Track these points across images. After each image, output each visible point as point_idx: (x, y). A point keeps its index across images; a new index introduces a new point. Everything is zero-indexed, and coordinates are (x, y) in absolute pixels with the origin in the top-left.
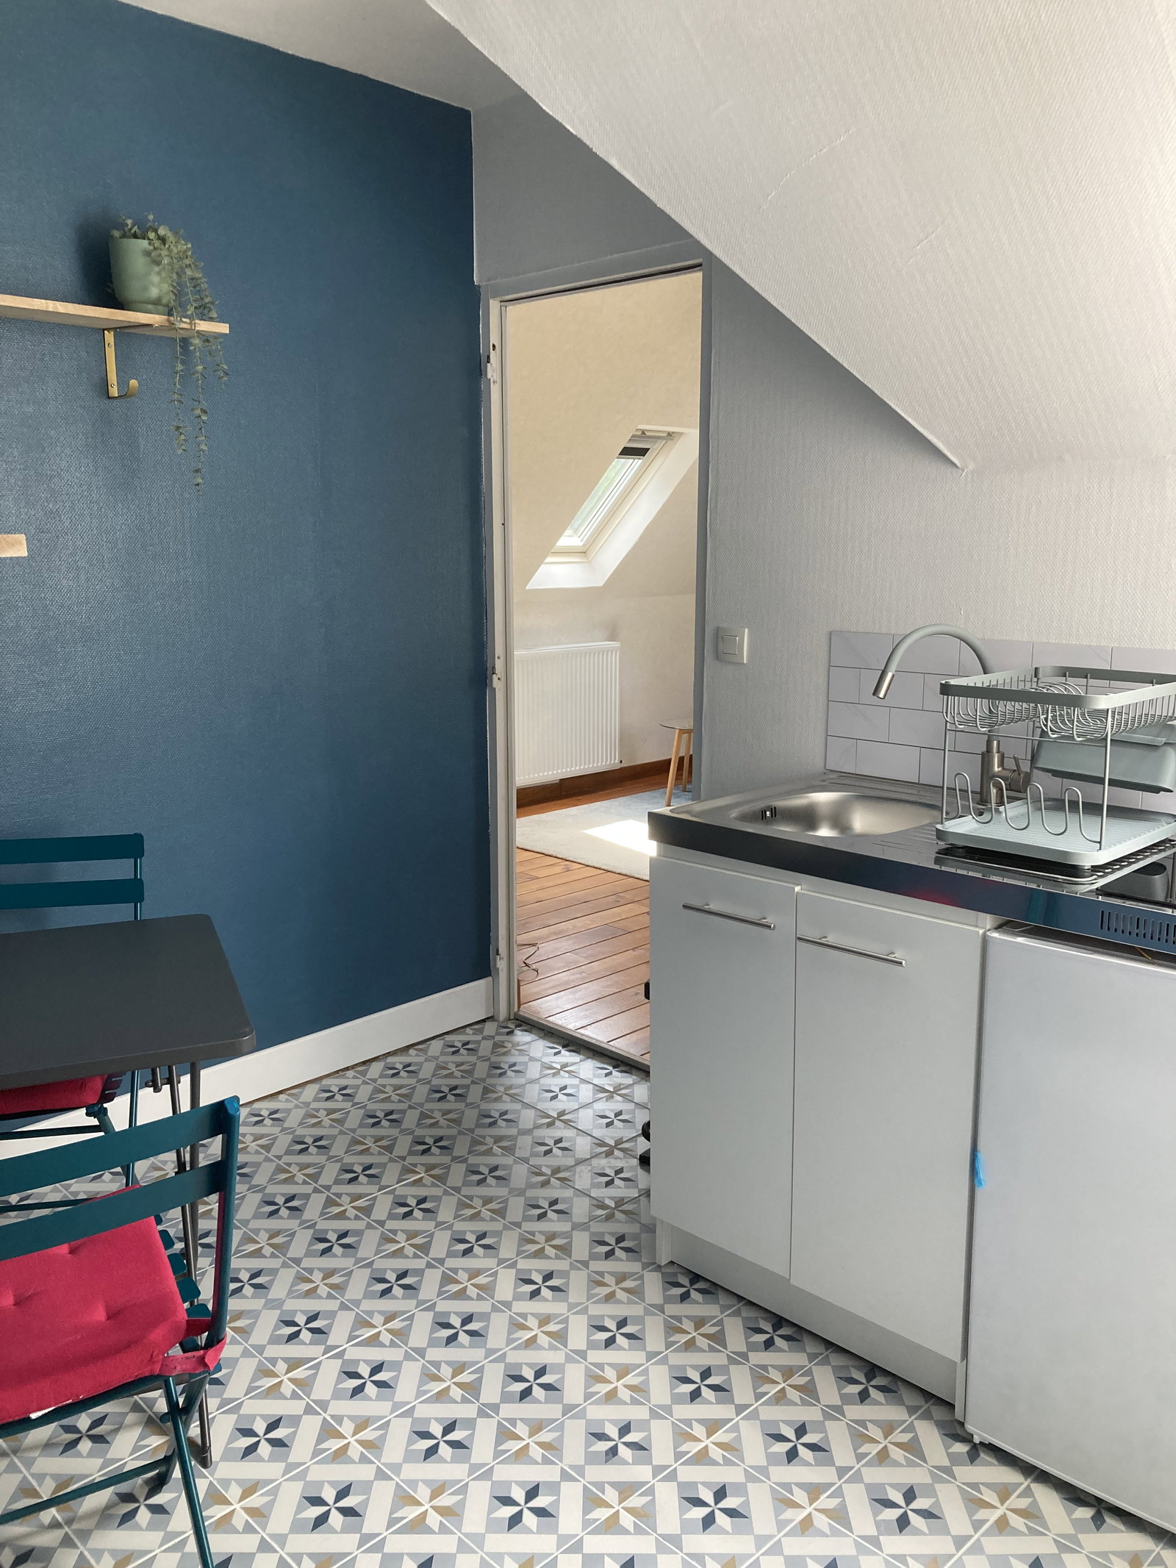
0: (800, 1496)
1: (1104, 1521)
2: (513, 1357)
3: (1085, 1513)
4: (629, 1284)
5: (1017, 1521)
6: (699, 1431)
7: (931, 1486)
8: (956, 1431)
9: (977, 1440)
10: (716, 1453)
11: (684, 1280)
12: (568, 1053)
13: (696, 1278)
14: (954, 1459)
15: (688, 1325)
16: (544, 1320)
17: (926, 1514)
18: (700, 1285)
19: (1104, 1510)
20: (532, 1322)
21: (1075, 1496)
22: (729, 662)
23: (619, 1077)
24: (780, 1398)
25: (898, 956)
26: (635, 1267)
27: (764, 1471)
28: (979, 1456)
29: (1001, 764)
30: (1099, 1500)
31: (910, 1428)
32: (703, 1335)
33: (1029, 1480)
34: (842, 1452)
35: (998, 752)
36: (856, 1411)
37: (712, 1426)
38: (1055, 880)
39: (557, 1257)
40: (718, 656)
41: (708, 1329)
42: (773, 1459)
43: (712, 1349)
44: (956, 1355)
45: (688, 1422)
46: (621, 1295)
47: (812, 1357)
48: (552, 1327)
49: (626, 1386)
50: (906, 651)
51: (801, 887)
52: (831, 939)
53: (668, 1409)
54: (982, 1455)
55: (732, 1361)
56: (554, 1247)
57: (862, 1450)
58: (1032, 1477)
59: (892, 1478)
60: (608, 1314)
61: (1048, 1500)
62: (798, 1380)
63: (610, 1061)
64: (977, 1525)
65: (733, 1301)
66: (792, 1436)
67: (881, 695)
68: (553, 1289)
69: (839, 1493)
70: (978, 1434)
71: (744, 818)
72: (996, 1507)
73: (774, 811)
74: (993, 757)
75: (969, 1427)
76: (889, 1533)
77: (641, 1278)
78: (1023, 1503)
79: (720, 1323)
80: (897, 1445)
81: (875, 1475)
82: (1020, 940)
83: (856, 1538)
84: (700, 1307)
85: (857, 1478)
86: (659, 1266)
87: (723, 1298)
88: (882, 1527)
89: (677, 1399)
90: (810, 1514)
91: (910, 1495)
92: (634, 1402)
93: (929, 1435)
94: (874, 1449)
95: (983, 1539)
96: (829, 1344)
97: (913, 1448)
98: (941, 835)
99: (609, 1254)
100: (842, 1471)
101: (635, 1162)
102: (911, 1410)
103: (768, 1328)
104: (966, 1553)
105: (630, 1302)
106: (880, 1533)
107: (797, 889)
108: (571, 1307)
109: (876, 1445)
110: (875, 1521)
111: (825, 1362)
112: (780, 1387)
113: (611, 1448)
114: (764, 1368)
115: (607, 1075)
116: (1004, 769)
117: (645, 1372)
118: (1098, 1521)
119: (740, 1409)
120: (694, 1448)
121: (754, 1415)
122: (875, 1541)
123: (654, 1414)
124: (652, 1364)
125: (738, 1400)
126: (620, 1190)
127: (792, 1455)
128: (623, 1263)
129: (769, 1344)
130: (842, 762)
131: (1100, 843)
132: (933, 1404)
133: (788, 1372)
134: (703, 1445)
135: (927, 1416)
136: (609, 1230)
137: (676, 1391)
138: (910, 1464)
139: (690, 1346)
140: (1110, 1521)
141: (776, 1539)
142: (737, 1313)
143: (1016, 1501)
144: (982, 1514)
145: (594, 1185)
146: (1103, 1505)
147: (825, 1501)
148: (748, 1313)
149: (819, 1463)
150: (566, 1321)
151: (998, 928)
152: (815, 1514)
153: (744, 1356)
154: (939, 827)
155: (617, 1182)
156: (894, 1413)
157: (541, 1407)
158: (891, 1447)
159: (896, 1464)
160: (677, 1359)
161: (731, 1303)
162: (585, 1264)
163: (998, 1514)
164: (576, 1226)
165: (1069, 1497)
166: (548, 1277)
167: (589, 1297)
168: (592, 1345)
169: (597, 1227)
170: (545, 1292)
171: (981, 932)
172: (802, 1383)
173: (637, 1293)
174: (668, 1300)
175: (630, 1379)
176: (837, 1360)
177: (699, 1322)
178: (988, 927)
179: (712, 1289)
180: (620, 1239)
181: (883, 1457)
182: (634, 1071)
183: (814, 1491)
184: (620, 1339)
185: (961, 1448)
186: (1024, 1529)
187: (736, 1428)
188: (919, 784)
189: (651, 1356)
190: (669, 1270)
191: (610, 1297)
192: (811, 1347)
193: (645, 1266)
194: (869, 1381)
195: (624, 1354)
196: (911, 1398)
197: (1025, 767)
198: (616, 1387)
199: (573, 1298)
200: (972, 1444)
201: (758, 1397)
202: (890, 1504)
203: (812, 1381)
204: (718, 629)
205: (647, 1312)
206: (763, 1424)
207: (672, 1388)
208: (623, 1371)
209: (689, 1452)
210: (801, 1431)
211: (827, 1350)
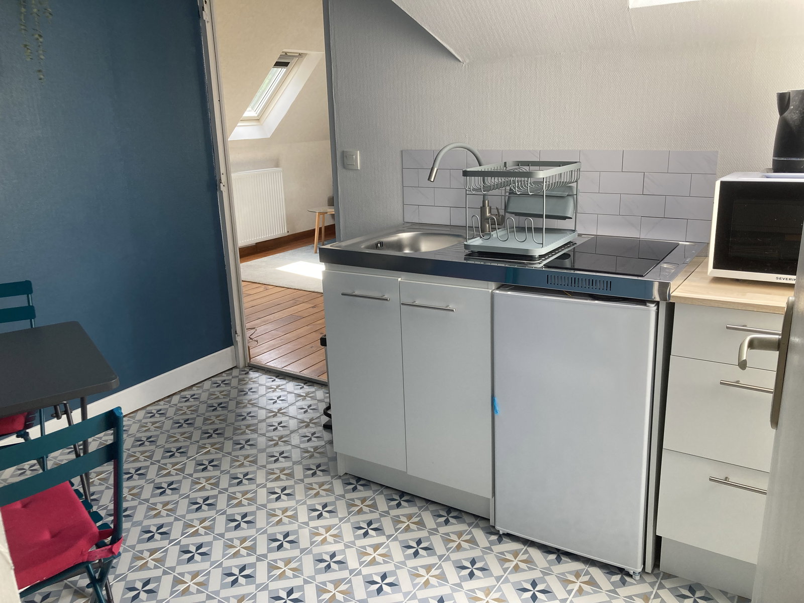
0: (422, 571)
1: (561, 559)
2: (271, 531)
3: (553, 557)
4: (325, 487)
5: (523, 566)
6: (370, 550)
7: (482, 556)
8: (491, 530)
9: (501, 532)
10: (379, 559)
11: (354, 481)
12: (279, 380)
13: (359, 479)
14: (492, 543)
15: (358, 502)
16: (285, 510)
17: (482, 569)
18: (362, 482)
19: (561, 554)
20: (279, 512)
21: (546, 549)
22: (351, 169)
23: (307, 389)
24: (407, 529)
25: (451, 307)
26: (328, 478)
27: (404, 563)
29: (490, 212)
30: (558, 550)
31: (470, 533)
32: (366, 506)
33: (526, 547)
34: (440, 549)
35: (488, 206)
36: (443, 530)
37: (376, 547)
38: (524, 263)
39: (287, 479)
40: (344, 166)
41: (368, 503)
42: (407, 557)
43: (371, 512)
44: (490, 496)
45: (364, 547)
46: (322, 493)
47: (420, 508)
48: (289, 513)
49: (330, 535)
50: (442, 159)
51: (401, 278)
52: (417, 303)
53: (353, 543)
54: (504, 539)
55: (381, 516)
56: (285, 474)
57: (449, 546)
58: (528, 544)
59: (464, 556)
60: (317, 503)
61: (535, 554)
62: (415, 519)
63: (301, 381)
64: (505, 570)
65: (379, 487)
66: (415, 545)
67: (432, 180)
68: (287, 495)
69: (440, 567)
70: (501, 530)
71: (368, 247)
72: (513, 561)
73: (382, 243)
74: (486, 208)
75: (497, 528)
76: (465, 581)
77: (332, 483)
78: (525, 557)
79: (374, 499)
80: (465, 541)
81: (455, 556)
82: (509, 293)
83: (451, 585)
84: (362, 493)
85: (448, 559)
86: (340, 476)
87: (374, 487)
88: (462, 579)
89: (357, 537)
90: (428, 578)
91: (473, 562)
92: (336, 542)
93: (479, 535)
94: (455, 545)
95: (508, 576)
96: (427, 501)
97: (473, 541)
98: (467, 247)
99: (314, 474)
100: (440, 557)
101: (321, 428)
102: (470, 525)
103: (397, 497)
104: (502, 583)
105: (328, 495)
106: (461, 581)
107: (399, 279)
108: (298, 502)
109: (454, 543)
110: (459, 576)
111: (427, 509)
112: (407, 524)
113: (327, 565)
114: (398, 516)
115: (301, 388)
116: (491, 214)
117: (340, 527)
118: (559, 560)
119: (389, 537)
120: (369, 558)
121: (396, 539)
122: (459, 585)
123: (347, 546)
124: (343, 523)
125: (387, 533)
126: (315, 442)
127: (416, 554)
128: (321, 478)
129: (399, 505)
130: (411, 218)
131: (542, 244)
132: (479, 520)
133: (409, 517)
134: (372, 556)
135: (477, 526)
136: (312, 463)
137: (356, 534)
138: (472, 548)
139: (360, 512)
140: (564, 558)
141: (413, 593)
142: (381, 493)
143: (521, 557)
144: (506, 565)
145: (302, 442)
146: (560, 552)
147: (434, 572)
148: (386, 492)
149: (429, 555)
150: (296, 509)
151: (498, 288)
152: (430, 578)
153: (388, 513)
154: (465, 243)
155: (313, 439)
156: (462, 527)
157: (289, 552)
158: (462, 543)
159: (465, 550)
160: (354, 519)
161: (379, 489)
162: (302, 481)
163: (514, 563)
164: (294, 463)
165: (545, 551)
166: (284, 489)
167: (306, 496)
168: (311, 519)
169: (305, 462)
170: (283, 497)
171: (490, 291)
172: (417, 521)
173: (331, 491)
174: (346, 492)
175: (333, 532)
176: (432, 507)
177: (363, 500)
178: (493, 289)
179: (366, 483)
180: (318, 466)
181: (459, 547)
182: (315, 384)
183: (428, 568)
184: (325, 514)
185: (494, 538)
186: (527, 569)
187: (388, 546)
188: (450, 225)
189: (341, 520)
190: (347, 477)
191: (317, 495)
192: (419, 503)
193: (333, 477)
194: (448, 515)
195: (328, 520)
196: (469, 519)
197: (502, 212)
198: (326, 536)
199: (298, 498)
200: (498, 535)
201: (396, 530)
202: (464, 568)
203: (422, 519)
204: (343, 152)
205: (337, 499)
206: (401, 542)
207: (354, 533)
208: (328, 529)
209: (366, 561)
210: (419, 542)
211: (427, 504)
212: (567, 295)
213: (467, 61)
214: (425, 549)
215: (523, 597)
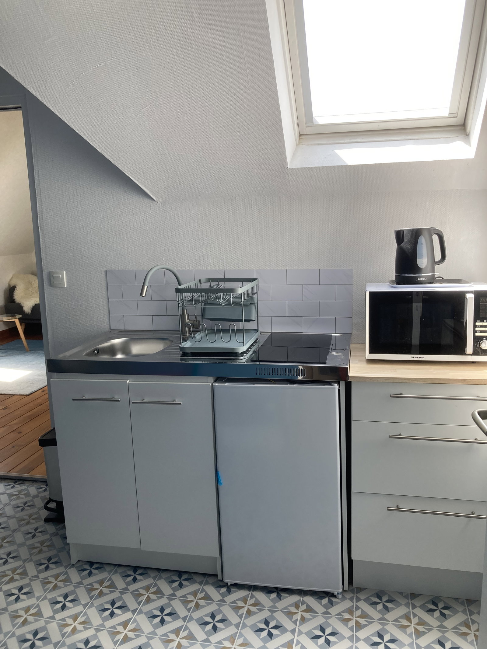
0: (172, 636)
1: (281, 595)
2: (19, 632)
3: (274, 595)
4: (61, 578)
5: (253, 609)
6: (120, 629)
7: (219, 609)
8: (220, 584)
9: (229, 584)
10: (131, 635)
11: (87, 567)
13: (91, 564)
14: (223, 595)
15: (96, 586)
16: (27, 610)
17: (221, 621)
18: (95, 566)
19: (280, 591)
20: (22, 613)
21: (268, 590)
22: (58, 287)
23: (18, 487)
24: (148, 600)
25: (177, 401)
26: (61, 569)
27: (154, 633)
28: (231, 590)
29: (188, 319)
30: (276, 588)
31: (203, 590)
32: (105, 587)
33: (251, 592)
34: (182, 611)
35: (187, 314)
36: (180, 593)
37: (125, 624)
38: (233, 360)
39: (21, 578)
40: (51, 285)
41: (106, 584)
42: (156, 627)
43: (111, 592)
44: (217, 554)
45: (114, 627)
46: (60, 584)
47: (154, 578)
48: (32, 611)
49: (79, 624)
51: (129, 380)
52: (146, 400)
53: (103, 625)
54: (232, 589)
55: (122, 593)
56: (17, 574)
57: (189, 607)
58: (252, 590)
59: (204, 613)
60: (57, 595)
61: (260, 596)
62: (153, 590)
64: (241, 617)
65: (112, 567)
66: (159, 613)
67: (144, 296)
68: (25, 594)
69: (187, 628)
70: (229, 582)
71: (87, 355)
72: (244, 607)
73: (98, 350)
74: (185, 315)
75: (226, 580)
76: (211, 635)
77: (66, 573)
78: (253, 601)
79: (110, 579)
80: (200, 599)
81: (197, 615)
82: (226, 384)
83: (201, 643)
84: (99, 576)
85: (191, 619)
86: (73, 565)
87: (108, 568)
88: (208, 634)
89: (105, 619)
90: (179, 642)
91: (213, 616)
92: (86, 629)
93: (211, 590)
94: (193, 605)
95: (245, 621)
96: (159, 570)
97: (207, 598)
98: (182, 349)
99: (47, 568)
100: (184, 619)
101: (42, 523)
102: (201, 583)
103: (131, 573)
104: (241, 629)
105: (66, 586)
106: (208, 636)
108: (38, 598)
109: (192, 603)
110: (205, 632)
111: (160, 578)
112: (146, 596)
114: (137, 590)
115: (12, 488)
116: (190, 320)
117: (86, 614)
118: (279, 597)
119: (134, 612)
120: (121, 637)
121: (141, 612)
122: (208, 640)
123: (97, 630)
124: (87, 609)
125: (132, 609)
126: (40, 537)
127: (162, 621)
128: (55, 570)
129: (135, 580)
130: (117, 325)
131: (244, 343)
132: (207, 578)
133: (147, 588)
134: (124, 634)
135: (207, 583)
136: (42, 557)
137: (103, 616)
138: (209, 604)
139: (101, 594)
140: (283, 594)
142: (116, 572)
143: (251, 601)
144: (241, 612)
145: (26, 539)
146: (278, 590)
147: (183, 634)
148: (120, 570)
149: (174, 620)
150: (38, 606)
151: (215, 381)
152: (181, 640)
153: (126, 589)
154: (180, 346)
155: (37, 534)
156: (195, 587)
158: (199, 601)
159: (203, 607)
160: (97, 602)
161: (113, 569)
162: (37, 577)
163: (246, 609)
164: (24, 561)
166: (20, 589)
167: (45, 591)
168: (56, 612)
169: (36, 558)
170: (22, 597)
171: (211, 384)
172: (155, 590)
173: (67, 580)
174: (83, 578)
175: (80, 619)
176: (164, 575)
177: (101, 583)
178: (212, 382)
179: (101, 566)
180: (49, 559)
181: (197, 606)
182: (25, 482)
183: (177, 632)
184: (68, 604)
185: (224, 590)
186: (257, 611)
187: (135, 621)
188: (153, 330)
189: (85, 606)
190: (79, 564)
191: (55, 587)
192: (153, 574)
193: (66, 567)
194: (180, 579)
195: (73, 610)
196: (199, 579)
197: (199, 318)
198: (75, 626)
199: (37, 594)
200: (227, 587)
201: (139, 604)
202: (207, 623)
203: (159, 588)
204: (50, 273)
205: (75, 587)
206: (146, 614)
207: (101, 615)
208: (75, 617)
209: (120, 639)
210: (162, 610)
211: (159, 573)
212: (271, 382)
213: (161, 200)
214: (169, 614)
215: (261, 637)
